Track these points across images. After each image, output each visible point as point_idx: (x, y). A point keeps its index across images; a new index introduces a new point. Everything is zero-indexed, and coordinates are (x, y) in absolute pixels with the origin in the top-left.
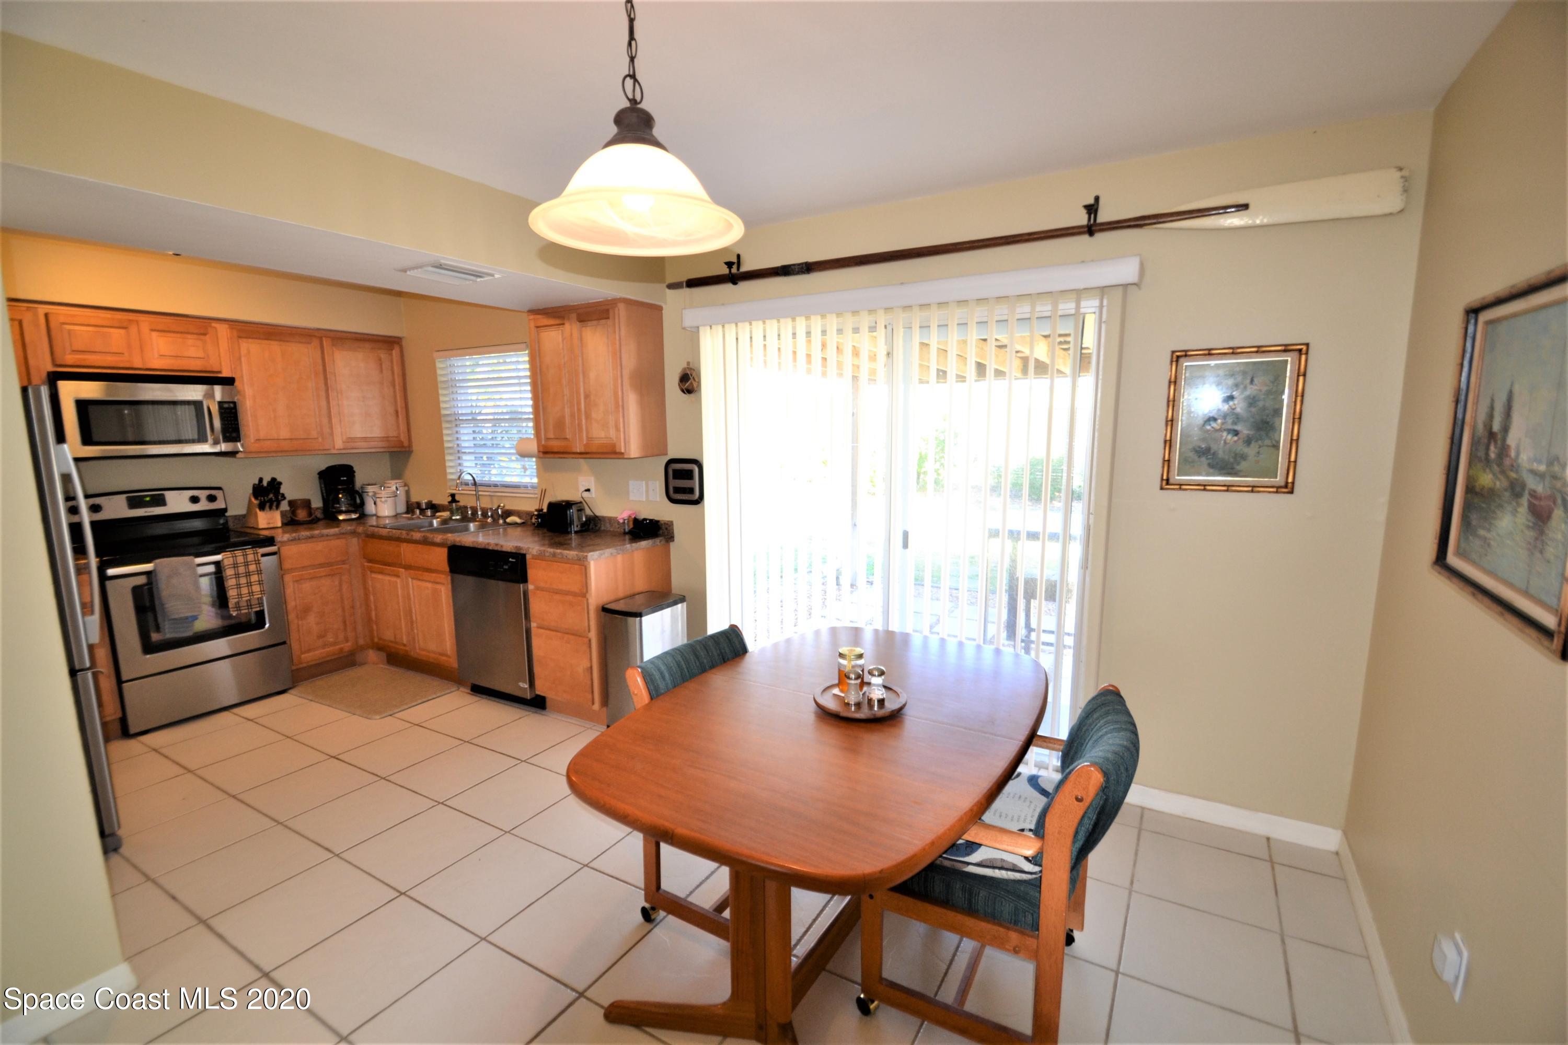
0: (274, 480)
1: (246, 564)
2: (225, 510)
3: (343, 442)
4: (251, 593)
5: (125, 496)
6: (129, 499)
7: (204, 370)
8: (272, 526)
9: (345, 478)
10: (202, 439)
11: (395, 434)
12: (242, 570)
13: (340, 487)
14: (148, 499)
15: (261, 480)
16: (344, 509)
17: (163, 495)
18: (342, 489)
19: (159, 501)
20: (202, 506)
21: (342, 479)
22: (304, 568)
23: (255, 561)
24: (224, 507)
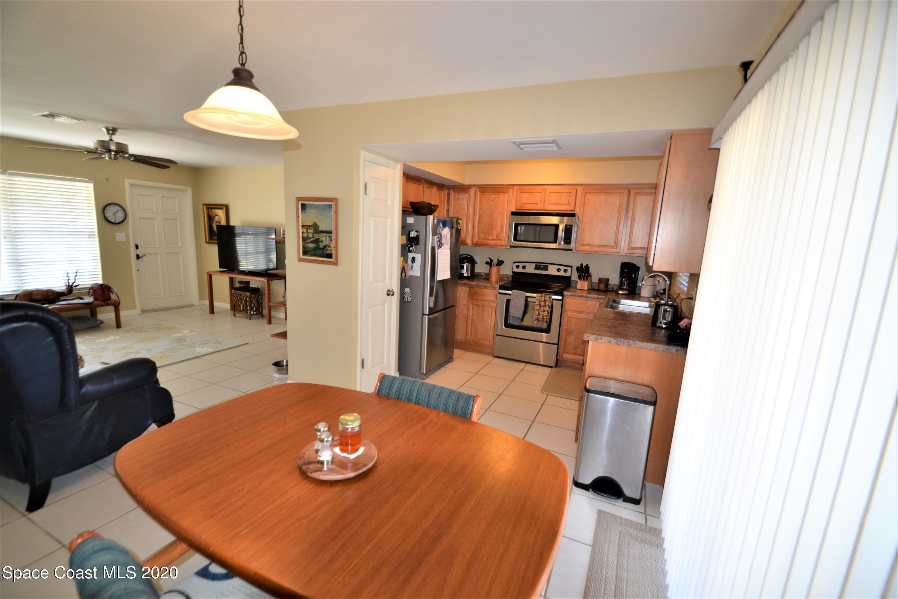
0: (587, 265)
1: (545, 301)
2: (570, 277)
3: (628, 249)
4: (543, 315)
5: (535, 264)
6: (536, 266)
7: (567, 210)
8: (582, 288)
9: (626, 270)
10: (555, 241)
12: (542, 303)
13: (625, 275)
14: (542, 267)
15: (582, 265)
16: (625, 288)
17: (548, 266)
18: (625, 277)
19: (546, 268)
20: (562, 273)
21: (625, 270)
22: (574, 311)
23: (549, 301)
24: (570, 275)
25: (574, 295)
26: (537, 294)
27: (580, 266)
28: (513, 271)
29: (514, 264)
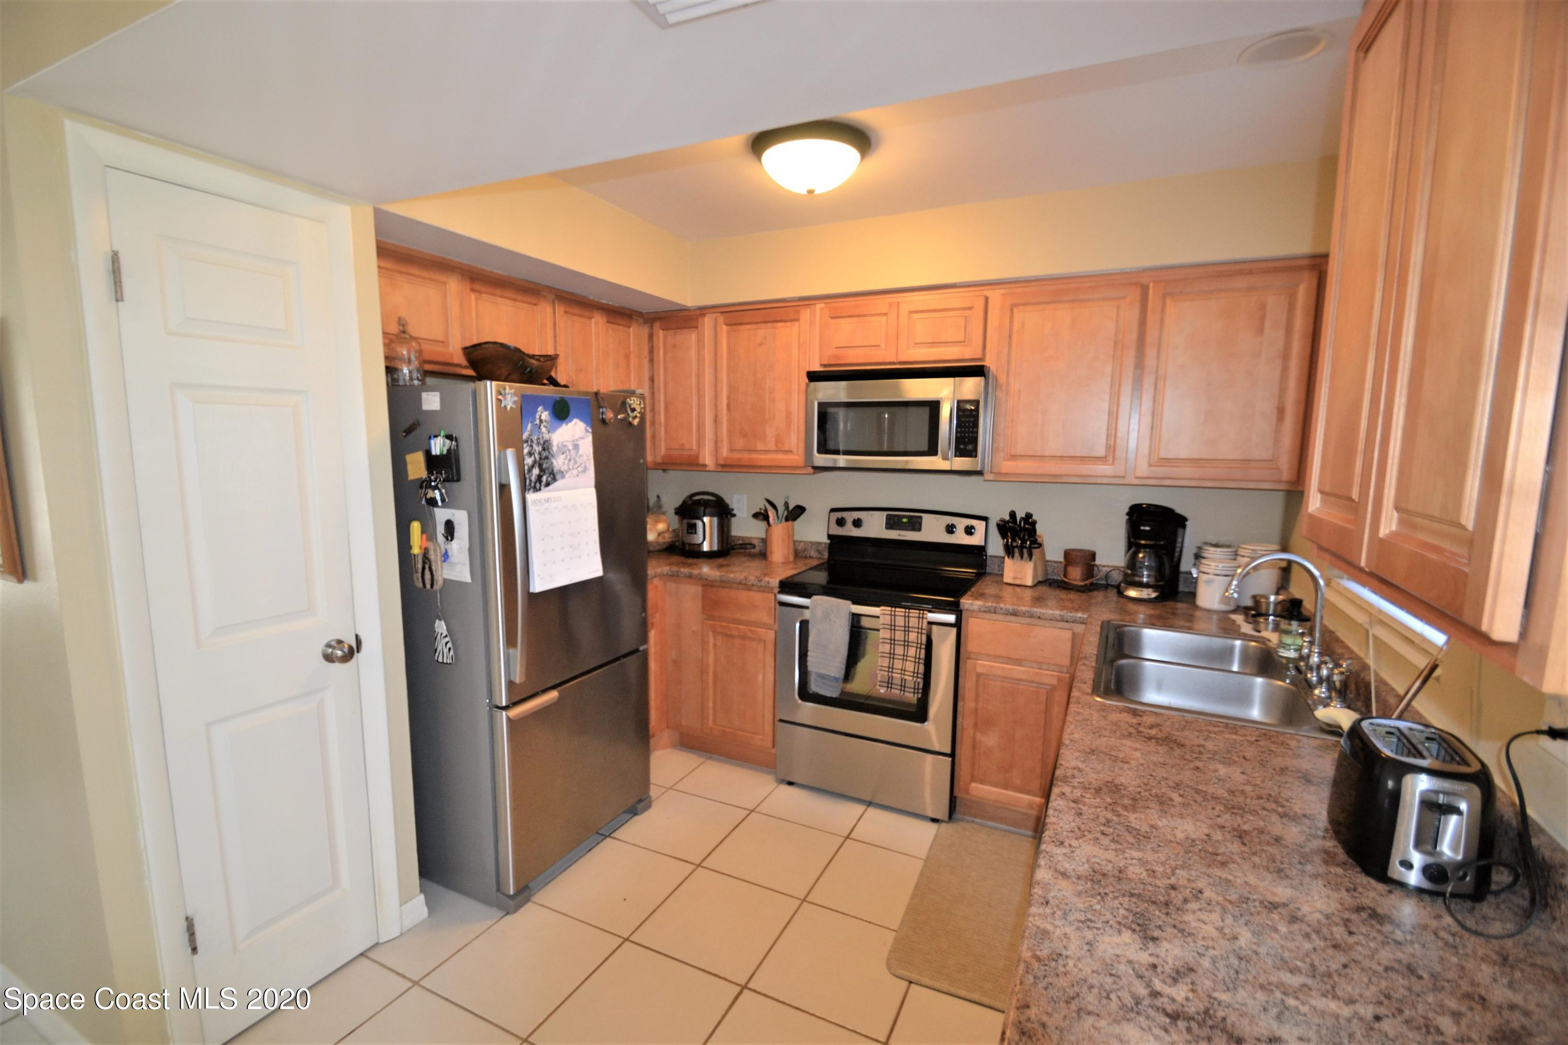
0: (1029, 516)
1: (907, 629)
2: (982, 549)
3: (1150, 466)
4: (903, 670)
5: (885, 513)
6: (889, 518)
7: (961, 357)
8: (1018, 582)
9: (1147, 528)
11: (1266, 454)
12: (900, 635)
13: (1143, 542)
14: (905, 520)
15: (1013, 515)
16: (1145, 580)
17: (921, 518)
18: (1145, 546)
19: (915, 524)
20: (960, 538)
21: (1142, 528)
22: (996, 658)
23: (918, 628)
24: (983, 544)
25: (992, 610)
26: (882, 608)
27: (1007, 518)
28: (831, 533)
29: (832, 514)
